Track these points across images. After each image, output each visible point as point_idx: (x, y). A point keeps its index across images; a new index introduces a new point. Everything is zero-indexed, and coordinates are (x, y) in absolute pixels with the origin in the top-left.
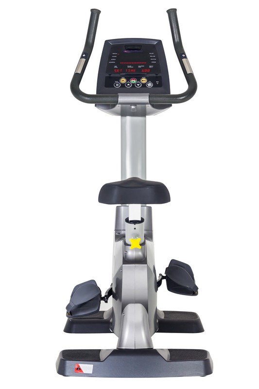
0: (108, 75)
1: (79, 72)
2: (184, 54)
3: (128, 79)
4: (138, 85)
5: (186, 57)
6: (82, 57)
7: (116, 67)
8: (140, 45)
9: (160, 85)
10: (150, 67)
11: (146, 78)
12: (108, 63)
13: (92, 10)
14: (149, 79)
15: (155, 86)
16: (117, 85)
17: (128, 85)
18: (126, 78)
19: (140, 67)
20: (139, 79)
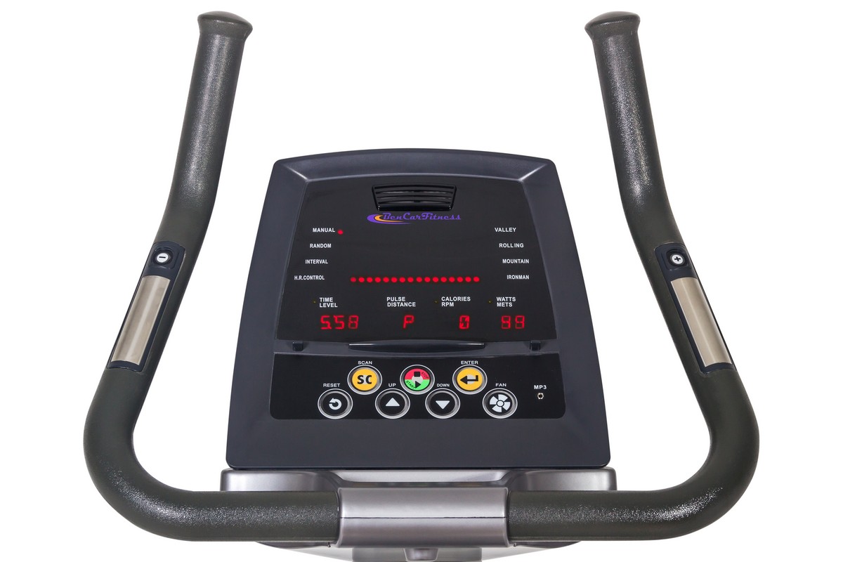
0: (285, 349)
1: (133, 355)
2: (680, 249)
3: (391, 373)
4: (443, 404)
5: (687, 270)
6: (152, 268)
7: (328, 302)
8: (451, 187)
9: (554, 407)
10: (501, 302)
11: (484, 364)
12: (290, 281)
13: (206, 21)
14: (496, 372)
15: (527, 408)
16: (334, 404)
17: (393, 403)
18: (378, 364)
19: (447, 302)
20: (444, 372)
